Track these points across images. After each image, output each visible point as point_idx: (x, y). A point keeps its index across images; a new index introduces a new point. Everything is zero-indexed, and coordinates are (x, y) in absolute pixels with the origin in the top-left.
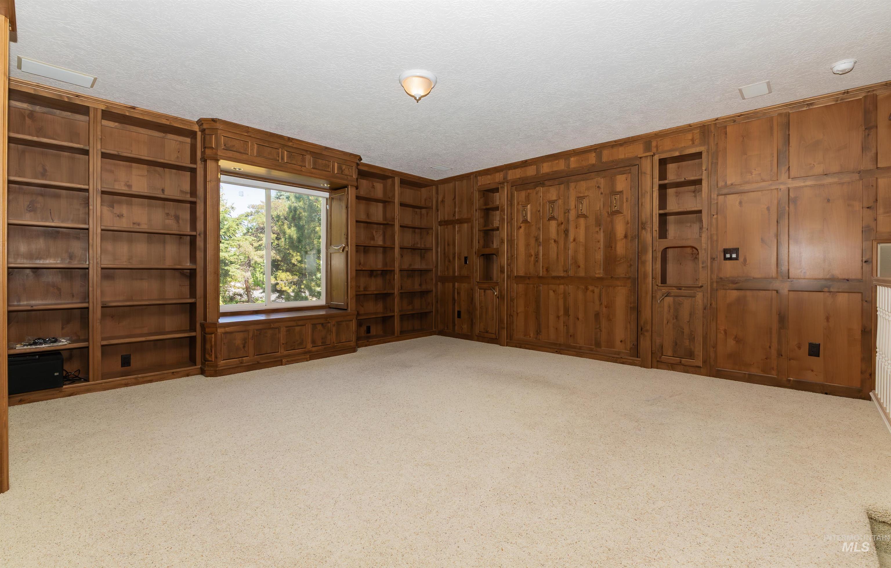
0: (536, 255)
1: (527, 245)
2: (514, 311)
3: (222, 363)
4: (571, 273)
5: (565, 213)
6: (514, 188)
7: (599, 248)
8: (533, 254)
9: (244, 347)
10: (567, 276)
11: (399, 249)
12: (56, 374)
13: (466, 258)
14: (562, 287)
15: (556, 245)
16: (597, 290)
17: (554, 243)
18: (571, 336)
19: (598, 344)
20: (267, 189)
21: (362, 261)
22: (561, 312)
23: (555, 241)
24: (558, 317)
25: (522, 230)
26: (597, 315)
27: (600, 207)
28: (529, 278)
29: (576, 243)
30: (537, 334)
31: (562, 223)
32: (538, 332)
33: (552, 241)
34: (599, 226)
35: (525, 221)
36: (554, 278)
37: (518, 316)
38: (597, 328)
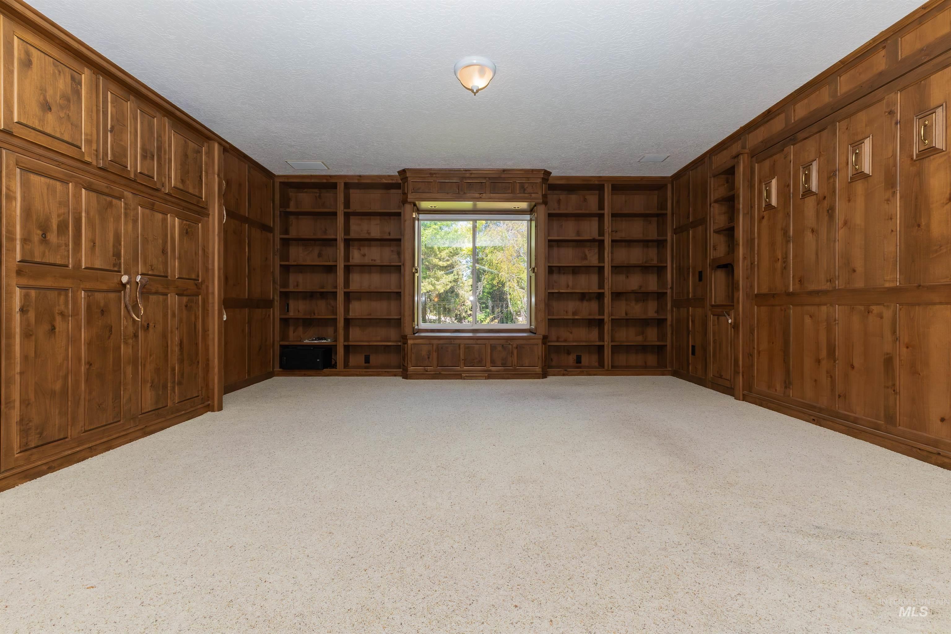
0: (784, 258)
1: (772, 244)
2: (754, 348)
3: (411, 369)
4: (839, 284)
5: (829, 178)
6: (754, 159)
7: (892, 231)
8: (780, 257)
9: (429, 358)
10: (831, 289)
11: (610, 267)
12: (318, 360)
13: (700, 273)
14: (824, 309)
15: (815, 237)
16: (887, 314)
17: (811, 235)
18: (839, 396)
19: (890, 419)
20: (475, 221)
21: (570, 284)
22: (824, 353)
23: (813, 231)
24: (818, 361)
25: (765, 222)
26: (889, 361)
27: (893, 151)
28: (773, 296)
29: (849, 228)
30: (786, 387)
31: (825, 198)
32: (787, 384)
33: (809, 232)
34: (892, 187)
35: (769, 206)
36: (812, 293)
37: (759, 356)
38: (888, 387)
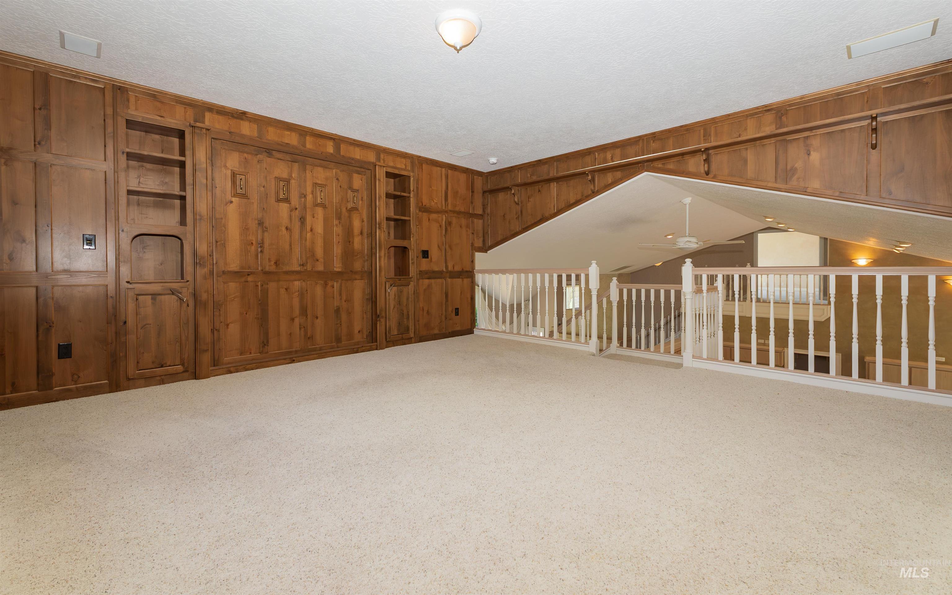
1: (244, 229)
4: (308, 267)
5: (300, 197)
8: (254, 242)
10: (303, 270)
14: (297, 283)
15: (289, 234)
17: (286, 231)
18: (309, 338)
19: (339, 340)
22: (297, 312)
23: (287, 228)
24: (292, 320)
26: (338, 311)
28: (247, 274)
29: (314, 234)
31: (296, 209)
32: (264, 344)
33: (284, 229)
34: (339, 220)
35: (242, 195)
37: (228, 327)
38: (337, 324)
